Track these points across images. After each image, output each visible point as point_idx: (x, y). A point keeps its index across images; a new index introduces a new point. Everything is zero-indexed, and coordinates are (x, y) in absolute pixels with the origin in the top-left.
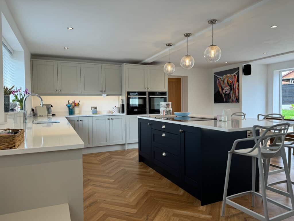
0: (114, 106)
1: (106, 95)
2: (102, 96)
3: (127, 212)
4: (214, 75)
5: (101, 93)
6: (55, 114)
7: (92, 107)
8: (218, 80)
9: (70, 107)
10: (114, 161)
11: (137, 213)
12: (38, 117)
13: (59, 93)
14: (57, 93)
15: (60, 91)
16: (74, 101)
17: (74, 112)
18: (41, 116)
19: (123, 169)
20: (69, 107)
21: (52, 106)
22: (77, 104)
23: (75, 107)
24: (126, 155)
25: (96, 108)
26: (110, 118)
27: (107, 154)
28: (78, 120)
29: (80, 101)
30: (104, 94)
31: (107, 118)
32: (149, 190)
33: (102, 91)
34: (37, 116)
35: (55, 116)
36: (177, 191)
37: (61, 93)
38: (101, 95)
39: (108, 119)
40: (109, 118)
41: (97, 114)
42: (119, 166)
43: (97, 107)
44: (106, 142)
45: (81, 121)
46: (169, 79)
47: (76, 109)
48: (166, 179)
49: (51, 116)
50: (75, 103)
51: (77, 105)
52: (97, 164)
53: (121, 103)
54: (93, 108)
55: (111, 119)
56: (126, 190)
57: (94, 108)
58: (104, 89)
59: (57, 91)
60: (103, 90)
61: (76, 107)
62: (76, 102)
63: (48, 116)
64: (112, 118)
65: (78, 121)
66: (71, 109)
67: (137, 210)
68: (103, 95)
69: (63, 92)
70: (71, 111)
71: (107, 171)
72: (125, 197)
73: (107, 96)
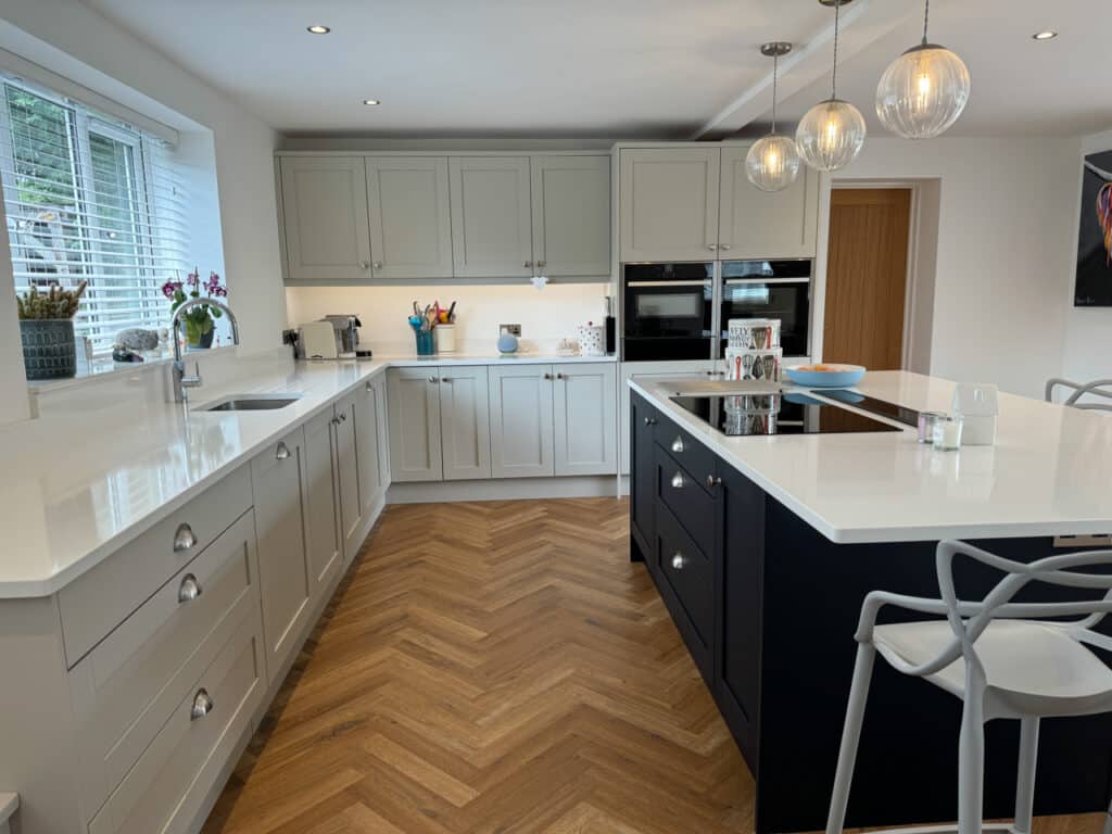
0: (586, 325)
1: (544, 280)
2: (531, 283)
3: (436, 797)
4: (1087, 169)
5: (527, 272)
6: (369, 354)
7: (502, 326)
8: (1107, 189)
9: (420, 325)
10: (542, 546)
11: (470, 804)
12: (308, 362)
13: (375, 276)
14: (368, 274)
15: (380, 266)
16: (436, 304)
17: (437, 344)
18: (316, 358)
19: (551, 587)
20: (416, 326)
21: (358, 323)
22: (444, 315)
23: (438, 326)
24: (604, 524)
25: (516, 330)
26: (556, 375)
27: (539, 512)
28: (436, 376)
29: (454, 304)
30: (539, 277)
31: (544, 375)
32: (584, 706)
33: (532, 264)
34: (305, 359)
35: (370, 360)
36: (698, 733)
37: (381, 276)
38: (526, 280)
39: (547, 377)
40: (550, 373)
41: (515, 357)
42: (547, 571)
43: (519, 326)
44: (541, 462)
45: (445, 380)
46: (834, 192)
47: (444, 334)
48: (691, 661)
49: (352, 359)
50: (439, 312)
51: (446, 320)
52: (477, 550)
53: (606, 314)
54: (505, 331)
55: (560, 377)
56: (501, 685)
57: (509, 331)
58: (538, 258)
59: (367, 266)
60: (536, 262)
61: (443, 326)
62: (441, 307)
63: (338, 359)
64: (563, 373)
65: (435, 381)
66: (425, 335)
67: (479, 794)
68: (535, 280)
69: (388, 272)
70: (426, 344)
71: (491, 587)
72: (473, 722)
73: (547, 283)
